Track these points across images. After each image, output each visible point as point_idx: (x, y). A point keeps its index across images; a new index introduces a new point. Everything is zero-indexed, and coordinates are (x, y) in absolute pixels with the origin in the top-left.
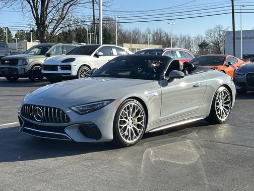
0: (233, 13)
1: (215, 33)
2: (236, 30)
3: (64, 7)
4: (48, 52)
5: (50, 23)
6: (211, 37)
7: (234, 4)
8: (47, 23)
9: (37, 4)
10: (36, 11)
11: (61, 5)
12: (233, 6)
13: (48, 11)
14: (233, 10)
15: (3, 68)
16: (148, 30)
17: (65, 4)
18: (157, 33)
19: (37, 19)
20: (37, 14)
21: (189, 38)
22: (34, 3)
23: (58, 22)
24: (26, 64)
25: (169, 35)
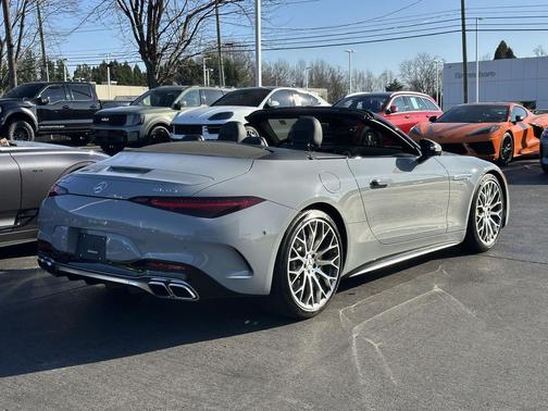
0: (464, 31)
1: (416, 67)
2: (468, 61)
3: (187, 21)
4: (176, 102)
5: (164, 49)
6: (410, 73)
7: (466, 16)
8: (159, 51)
9: (141, 17)
10: (140, 28)
11: (183, 19)
12: (463, 19)
13: (160, 30)
14: (464, 25)
15: (98, 131)
16: (302, 63)
17: (189, 17)
18: (317, 68)
19: (141, 43)
20: (142, 35)
21: (369, 76)
22: (135, 15)
23: (177, 48)
24: (140, 124)
25: (336, 70)
